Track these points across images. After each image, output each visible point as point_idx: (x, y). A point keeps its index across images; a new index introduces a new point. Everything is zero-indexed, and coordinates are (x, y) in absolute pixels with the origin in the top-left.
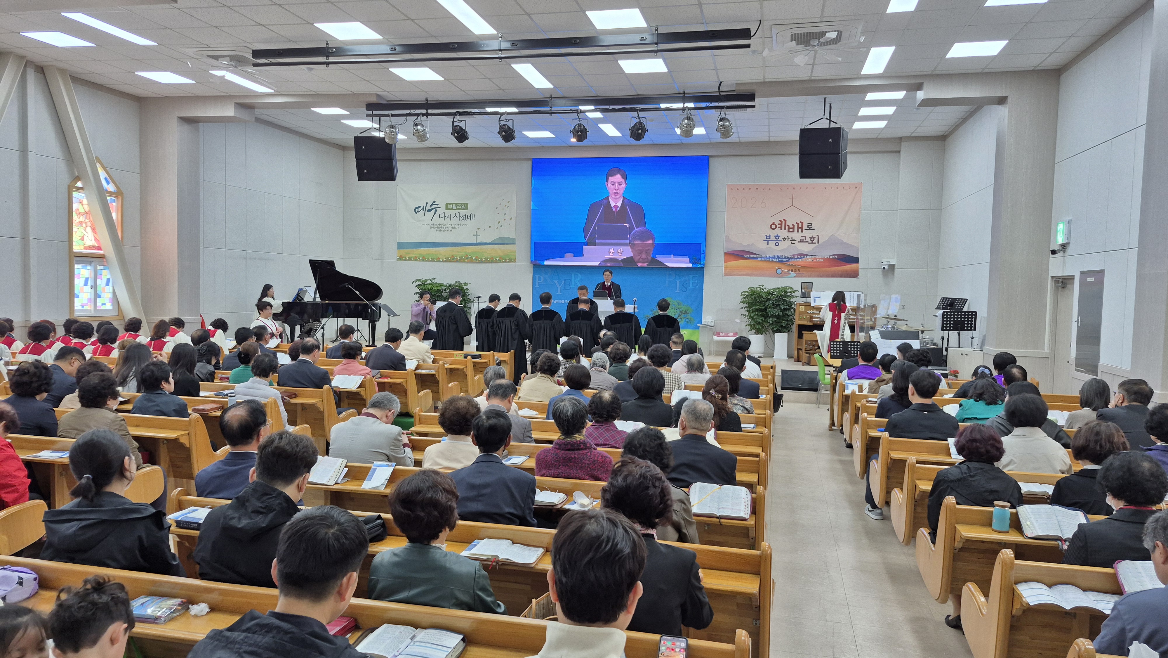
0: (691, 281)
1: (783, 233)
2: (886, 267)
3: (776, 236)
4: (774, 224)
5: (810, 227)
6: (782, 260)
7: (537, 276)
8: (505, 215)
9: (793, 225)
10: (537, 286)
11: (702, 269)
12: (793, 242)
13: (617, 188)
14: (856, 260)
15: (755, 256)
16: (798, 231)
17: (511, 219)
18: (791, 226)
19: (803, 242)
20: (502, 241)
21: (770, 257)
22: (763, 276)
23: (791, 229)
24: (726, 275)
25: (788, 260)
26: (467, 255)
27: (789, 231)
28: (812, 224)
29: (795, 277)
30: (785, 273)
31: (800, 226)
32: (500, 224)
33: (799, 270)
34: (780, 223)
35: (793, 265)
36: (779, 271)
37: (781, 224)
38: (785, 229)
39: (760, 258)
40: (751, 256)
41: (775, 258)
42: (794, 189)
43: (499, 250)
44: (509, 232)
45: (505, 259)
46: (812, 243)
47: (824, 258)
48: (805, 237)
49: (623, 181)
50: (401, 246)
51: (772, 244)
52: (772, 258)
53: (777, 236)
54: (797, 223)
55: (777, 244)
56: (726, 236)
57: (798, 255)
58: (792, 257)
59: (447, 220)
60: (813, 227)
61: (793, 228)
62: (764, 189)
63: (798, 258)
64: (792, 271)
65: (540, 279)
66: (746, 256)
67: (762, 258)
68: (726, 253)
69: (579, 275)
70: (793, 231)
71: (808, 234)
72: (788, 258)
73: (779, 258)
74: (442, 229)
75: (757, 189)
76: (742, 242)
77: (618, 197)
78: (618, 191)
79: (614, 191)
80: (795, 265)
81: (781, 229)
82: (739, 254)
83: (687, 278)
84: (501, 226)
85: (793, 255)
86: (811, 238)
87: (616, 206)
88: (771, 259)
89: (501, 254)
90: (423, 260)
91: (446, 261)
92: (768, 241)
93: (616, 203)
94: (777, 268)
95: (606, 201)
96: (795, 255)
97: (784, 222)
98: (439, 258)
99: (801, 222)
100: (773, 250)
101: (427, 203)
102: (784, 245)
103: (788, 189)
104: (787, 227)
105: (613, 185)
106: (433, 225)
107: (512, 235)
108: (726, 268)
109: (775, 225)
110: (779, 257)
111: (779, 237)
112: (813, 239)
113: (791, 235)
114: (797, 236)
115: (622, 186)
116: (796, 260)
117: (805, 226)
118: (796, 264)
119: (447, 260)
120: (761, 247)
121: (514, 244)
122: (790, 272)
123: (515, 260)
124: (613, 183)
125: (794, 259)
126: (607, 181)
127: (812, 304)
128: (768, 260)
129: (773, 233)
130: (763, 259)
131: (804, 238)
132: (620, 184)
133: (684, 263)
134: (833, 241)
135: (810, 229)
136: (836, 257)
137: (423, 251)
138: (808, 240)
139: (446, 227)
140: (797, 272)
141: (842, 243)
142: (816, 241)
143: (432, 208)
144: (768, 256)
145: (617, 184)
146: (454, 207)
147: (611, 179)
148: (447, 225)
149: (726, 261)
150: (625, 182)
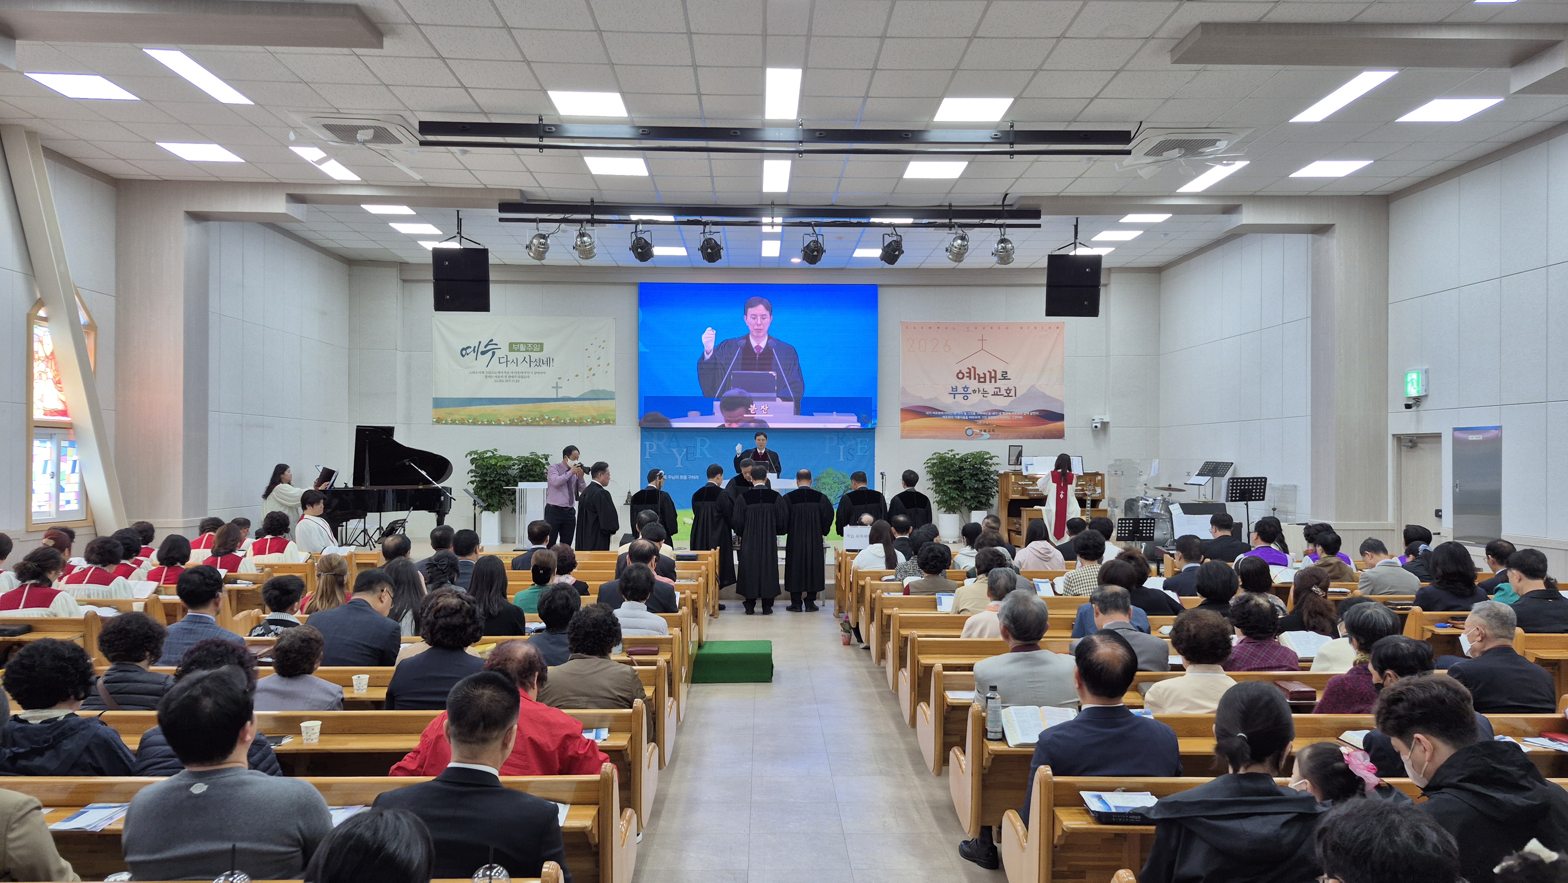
0: (859, 446)
1: (973, 384)
2: (1099, 425)
3: (964, 388)
4: (960, 372)
5: (1005, 375)
6: (973, 418)
7: (647, 443)
8: (599, 359)
9: (984, 374)
10: (647, 456)
11: (873, 429)
12: (985, 395)
13: (759, 322)
14: (1060, 417)
15: (939, 413)
16: (991, 382)
17: (608, 365)
18: (982, 375)
19: (997, 395)
20: (595, 396)
21: (957, 415)
22: (951, 439)
23: (982, 379)
24: (903, 437)
25: (979, 417)
26: (542, 416)
27: (979, 382)
28: (1006, 372)
29: (989, 439)
30: (976, 434)
31: (993, 375)
32: (592, 372)
33: (996, 430)
34: (968, 371)
35: (986, 424)
36: (969, 432)
37: (970, 373)
38: (975, 379)
39: (945, 415)
40: (934, 413)
41: (963, 415)
42: (984, 328)
43: (590, 408)
44: (606, 383)
45: (600, 421)
46: (1008, 396)
47: (1023, 415)
48: (1000, 388)
49: (767, 313)
50: (438, 403)
51: (959, 398)
52: (961, 415)
53: (966, 388)
54: (989, 371)
55: (966, 398)
56: (903, 387)
57: (992, 411)
58: (984, 414)
59: (512, 367)
60: (1009, 376)
61: (985, 378)
62: (946, 328)
63: (992, 415)
64: (985, 431)
65: (651, 447)
66: (928, 413)
67: (948, 415)
68: (903, 410)
69: (708, 442)
70: (985, 382)
71: (1003, 384)
72: (979, 415)
73: (968, 416)
74: (504, 379)
75: (938, 328)
76: (923, 395)
77: (761, 334)
78: (762, 327)
79: (756, 327)
80: (989, 424)
81: (970, 379)
82: (919, 410)
83: (853, 442)
84: (594, 375)
85: (986, 412)
86: (1006, 390)
87: (758, 347)
88: (959, 417)
89: (595, 414)
90: (474, 423)
91: (510, 425)
92: (955, 394)
93: (759, 342)
94: (966, 428)
95: (745, 341)
96: (988, 411)
97: (972, 370)
98: (499, 420)
99: (994, 370)
100: (961, 405)
101: (480, 342)
102: (974, 398)
103: (976, 328)
104: (977, 376)
105: (754, 319)
106: (490, 373)
107: (610, 387)
108: (903, 429)
109: (963, 373)
110: (968, 414)
111: (968, 388)
112: (1008, 390)
113: (982, 386)
114: (989, 387)
115: (766, 320)
116: (989, 418)
117: (999, 376)
118: (990, 422)
119: (512, 423)
120: (946, 401)
121: (613, 399)
122: (983, 433)
123: (614, 421)
124: (755, 317)
125: (987, 416)
126: (745, 313)
127: (1025, 473)
128: (954, 417)
129: (960, 384)
130: (949, 417)
131: (998, 390)
132: (763, 317)
133: (850, 422)
134: (1033, 395)
135: (1004, 379)
136: (1038, 413)
137: (475, 410)
138: (1003, 392)
139: (509, 377)
140: (992, 433)
141: (1044, 396)
142: (1012, 393)
143: (489, 349)
144: (955, 413)
145: (759, 318)
146: (522, 348)
147: (751, 311)
148: (512, 373)
149: (903, 420)
150: (771, 315)
